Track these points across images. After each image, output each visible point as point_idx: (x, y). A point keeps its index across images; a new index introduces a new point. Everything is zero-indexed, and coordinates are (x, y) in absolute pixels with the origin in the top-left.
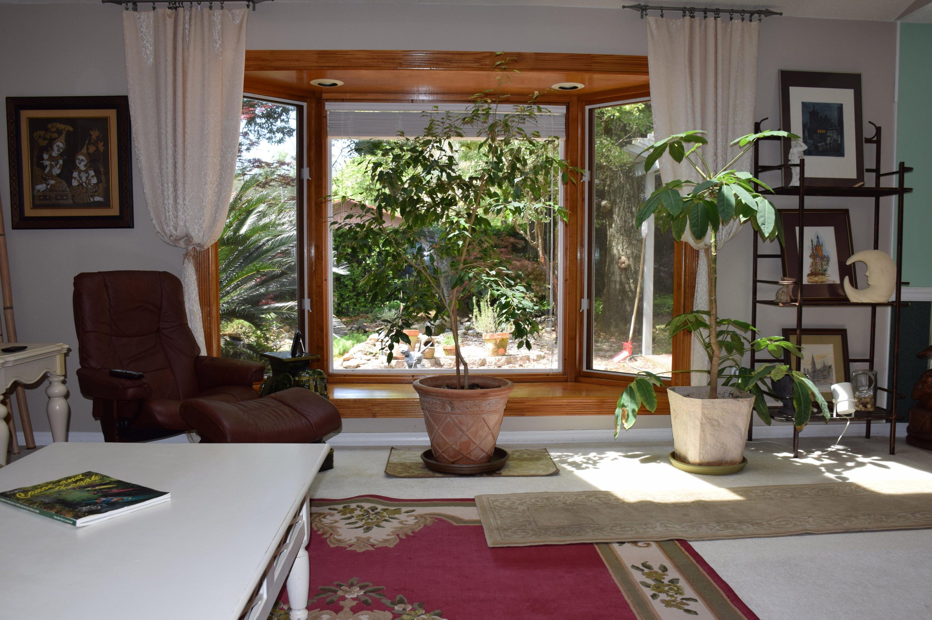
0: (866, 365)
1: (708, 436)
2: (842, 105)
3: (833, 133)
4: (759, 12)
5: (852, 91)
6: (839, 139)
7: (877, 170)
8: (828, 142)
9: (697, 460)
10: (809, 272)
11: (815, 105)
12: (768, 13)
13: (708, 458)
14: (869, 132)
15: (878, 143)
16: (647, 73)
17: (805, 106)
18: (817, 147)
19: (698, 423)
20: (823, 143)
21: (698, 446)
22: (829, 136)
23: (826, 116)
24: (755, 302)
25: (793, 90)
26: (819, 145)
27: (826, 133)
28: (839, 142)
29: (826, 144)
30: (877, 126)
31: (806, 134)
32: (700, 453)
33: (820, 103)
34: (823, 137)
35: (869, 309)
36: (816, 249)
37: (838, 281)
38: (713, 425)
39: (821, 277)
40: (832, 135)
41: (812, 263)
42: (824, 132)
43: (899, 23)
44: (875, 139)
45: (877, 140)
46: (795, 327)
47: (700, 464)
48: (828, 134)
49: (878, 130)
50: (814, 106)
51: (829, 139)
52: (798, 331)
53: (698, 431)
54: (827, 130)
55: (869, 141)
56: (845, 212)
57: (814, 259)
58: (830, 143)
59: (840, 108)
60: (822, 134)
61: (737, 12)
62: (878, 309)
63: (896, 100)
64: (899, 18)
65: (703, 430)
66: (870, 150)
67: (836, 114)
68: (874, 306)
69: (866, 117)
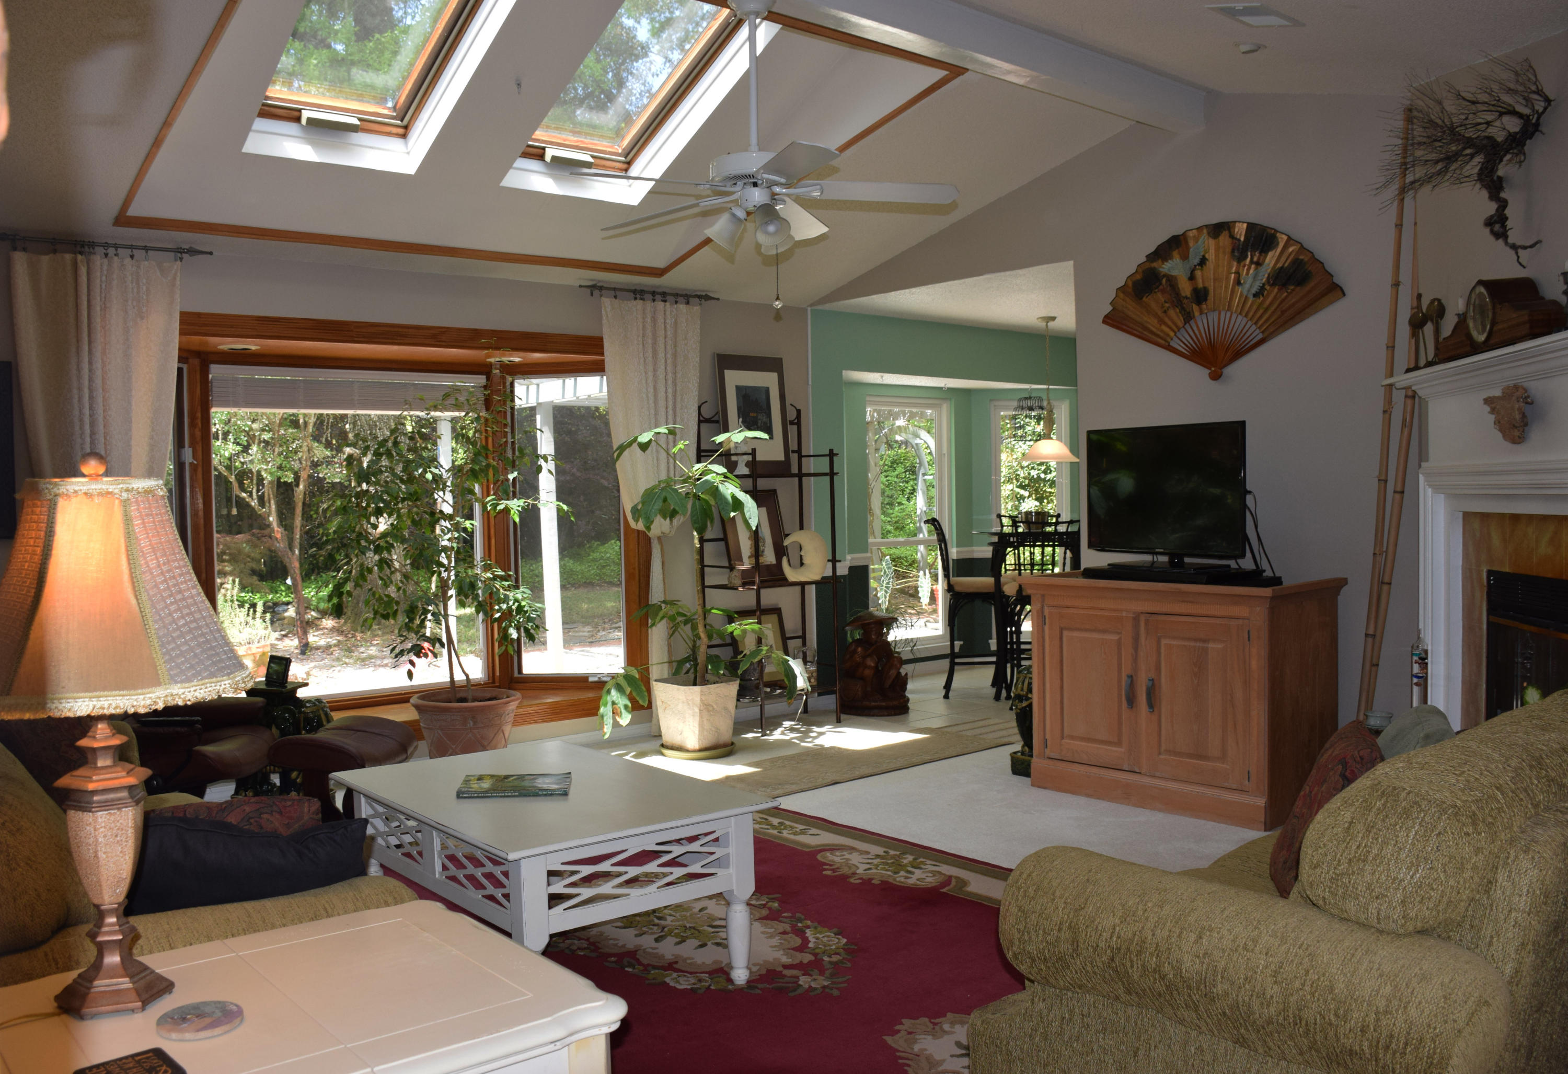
0: (799, 641)
1: (705, 722)
4: (699, 297)
5: (776, 374)
7: (799, 451)
9: (697, 747)
11: (746, 388)
12: (707, 298)
13: (706, 744)
14: (791, 415)
15: (799, 425)
16: (602, 354)
19: (697, 710)
21: (697, 732)
24: (704, 587)
25: (728, 374)
30: (798, 408)
32: (699, 739)
35: (798, 588)
37: (774, 562)
38: (709, 711)
43: (809, 309)
44: (796, 420)
45: (798, 422)
46: (755, 608)
47: (700, 750)
49: (799, 412)
52: (758, 613)
53: (697, 718)
55: (792, 423)
56: (774, 492)
61: (682, 295)
62: (807, 587)
63: (810, 383)
64: (811, 305)
65: (701, 716)
66: (793, 430)
68: (803, 585)
69: (789, 400)
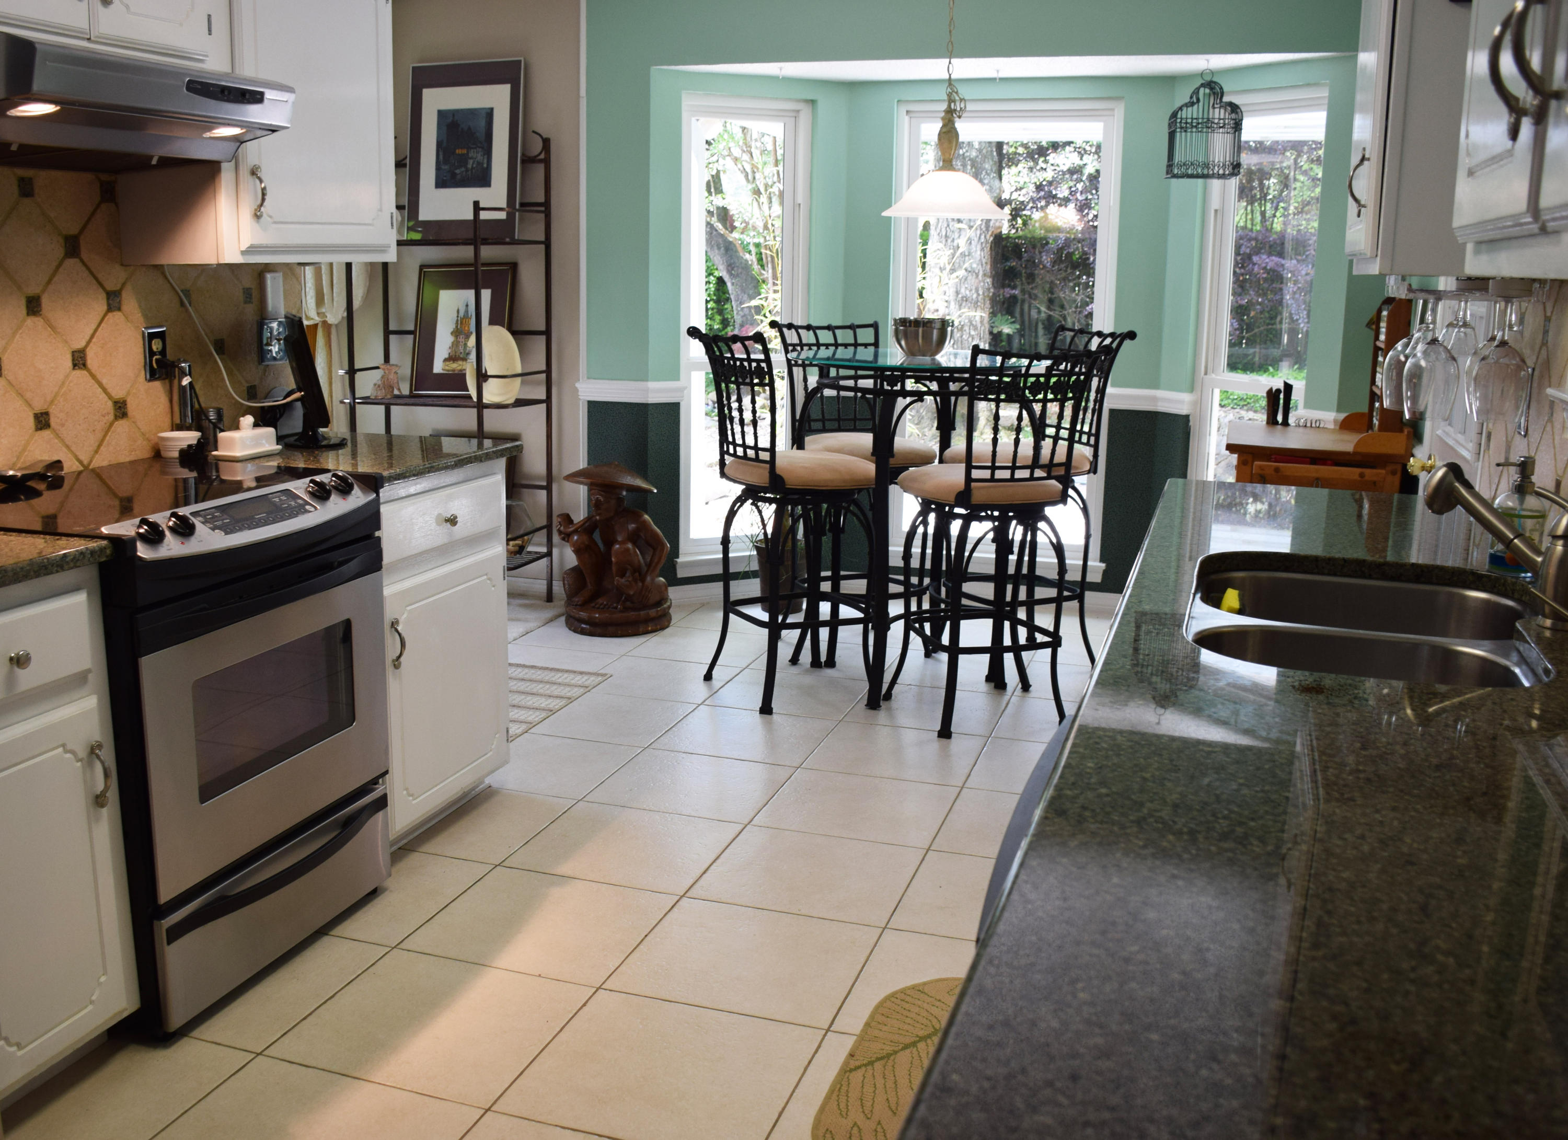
2: (492, 109)
3: (477, 152)
5: (507, 87)
6: (485, 161)
7: (545, 203)
8: (470, 166)
10: (447, 356)
11: (457, 112)
15: (547, 162)
17: (442, 114)
18: (454, 175)
20: (463, 169)
22: (471, 158)
23: (469, 128)
25: (428, 93)
26: (458, 171)
27: (468, 154)
28: (485, 165)
29: (467, 170)
30: (545, 136)
31: (441, 157)
33: (462, 110)
34: (463, 160)
36: (461, 323)
39: (460, 363)
40: (477, 155)
41: (453, 343)
42: (465, 151)
44: (542, 156)
45: (545, 158)
48: (470, 155)
49: (546, 142)
50: (454, 115)
51: (471, 162)
54: (469, 148)
55: (531, 160)
56: (511, 267)
57: (456, 337)
58: (473, 168)
59: (489, 113)
60: (463, 155)
63: (583, 92)
67: (482, 123)
69: (529, 127)
